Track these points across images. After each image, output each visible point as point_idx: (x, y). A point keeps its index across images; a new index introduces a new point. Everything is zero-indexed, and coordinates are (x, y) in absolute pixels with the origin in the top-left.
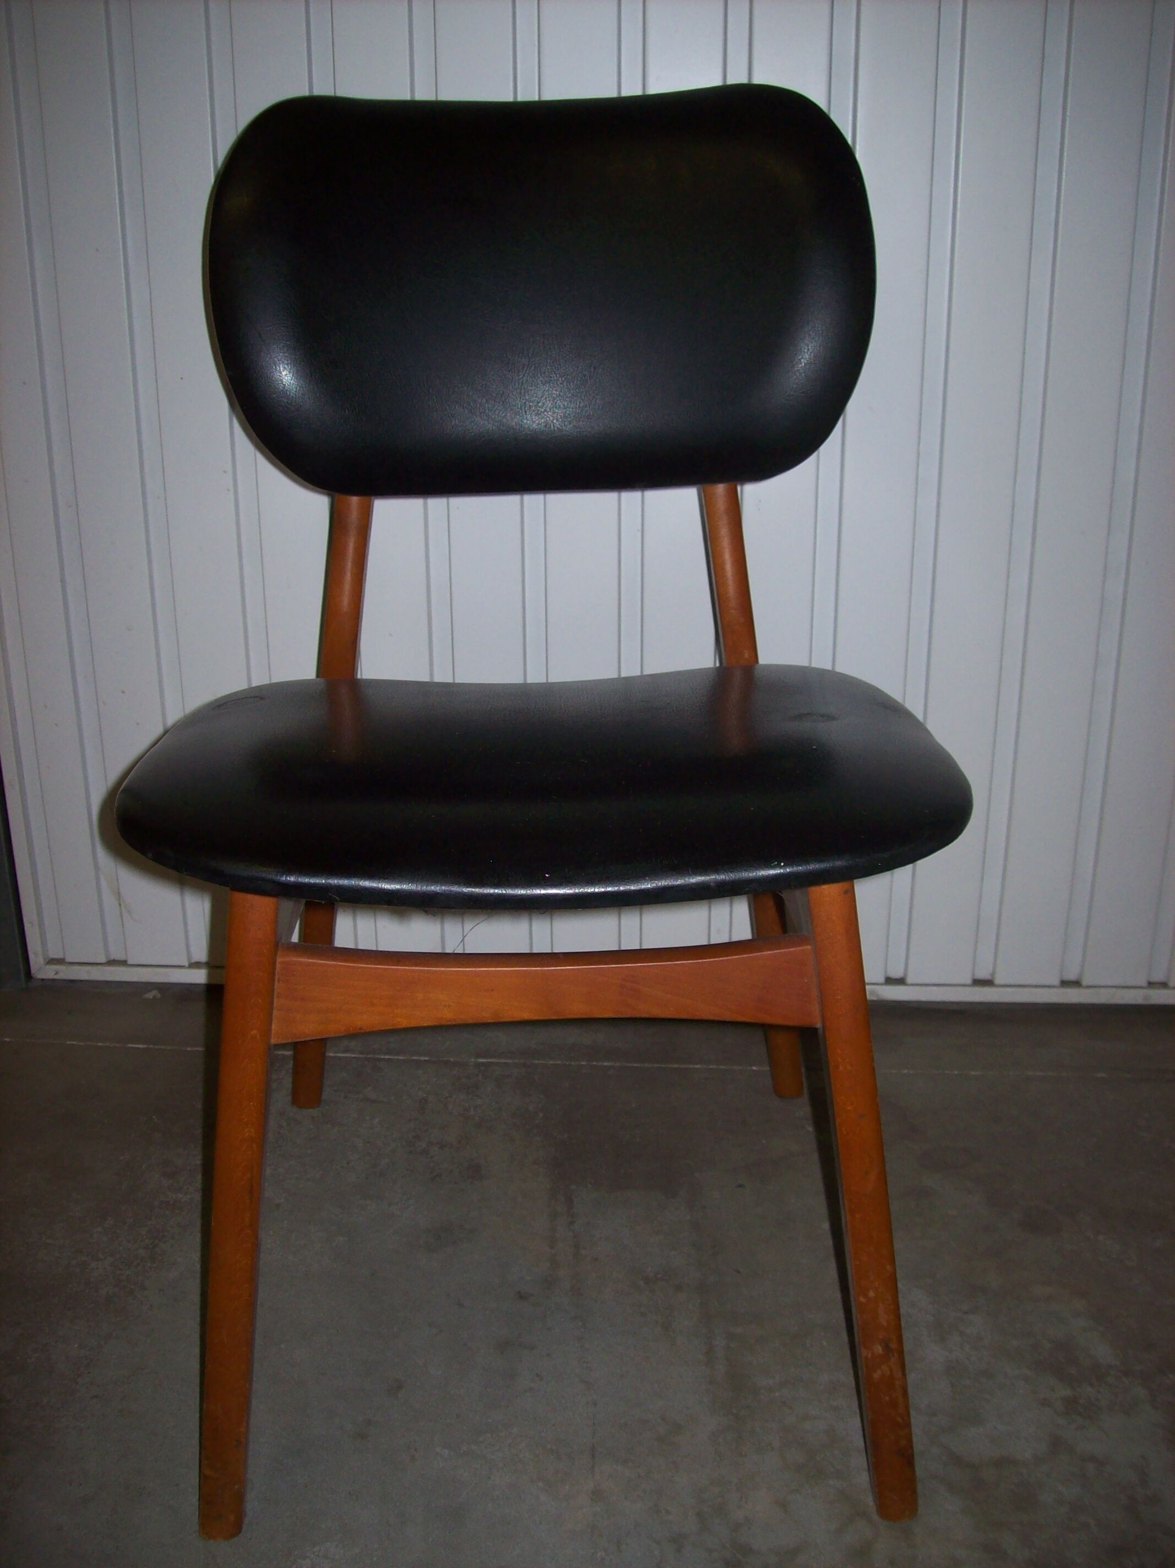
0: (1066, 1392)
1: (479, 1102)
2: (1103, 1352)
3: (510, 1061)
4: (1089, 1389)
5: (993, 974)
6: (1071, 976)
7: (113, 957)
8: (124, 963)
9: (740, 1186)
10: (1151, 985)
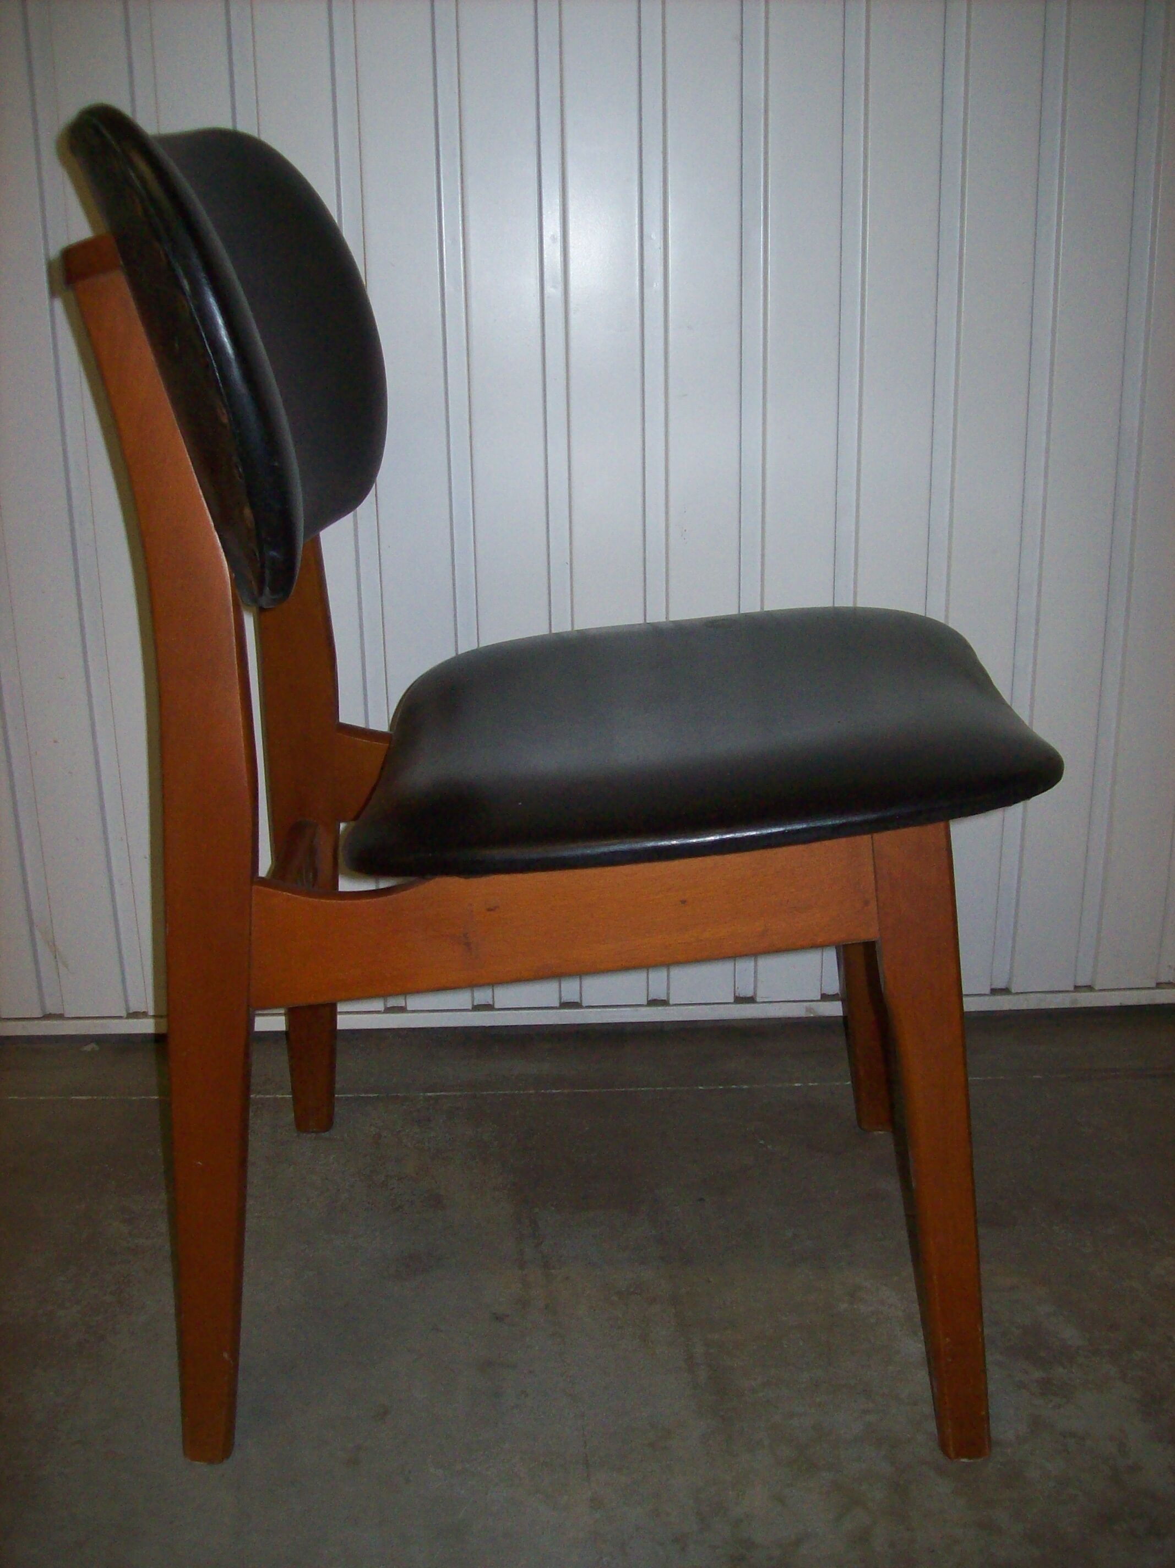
0: (1038, 1374)
1: (433, 1134)
2: (1070, 1334)
3: (458, 1094)
4: (1061, 1370)
6: (1000, 984)
7: (48, 1013)
8: (61, 1017)
9: (701, 1200)
10: (1077, 988)
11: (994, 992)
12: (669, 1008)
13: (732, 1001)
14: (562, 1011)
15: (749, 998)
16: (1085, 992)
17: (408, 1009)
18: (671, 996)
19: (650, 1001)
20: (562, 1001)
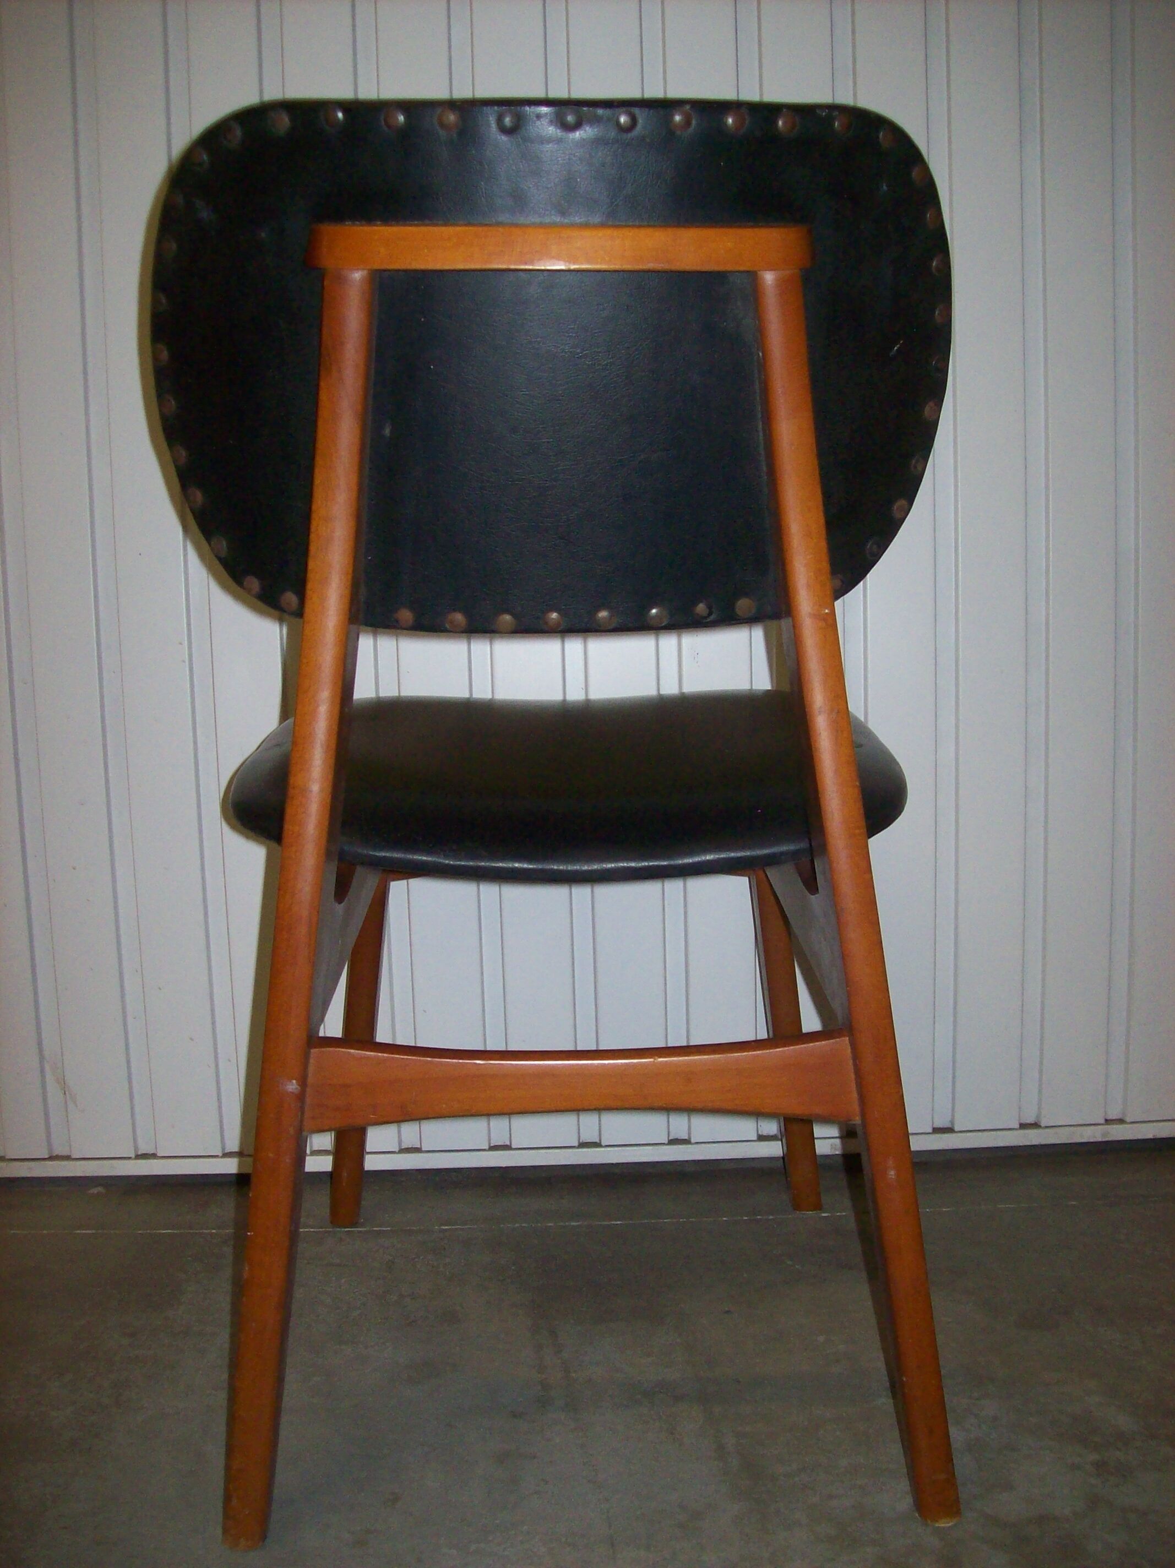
0: (1094, 1457)
1: (447, 1260)
2: (1124, 1422)
3: (475, 1226)
4: (1117, 1452)
5: (952, 1122)
7: (55, 1154)
8: (68, 1158)
9: (728, 1312)
10: (1108, 1121)
11: (1024, 1126)
12: (690, 1146)
13: (755, 1138)
14: (580, 1150)
15: (772, 1136)
16: (1117, 1124)
17: (423, 1149)
18: (692, 1135)
19: (671, 1140)
20: (581, 1141)
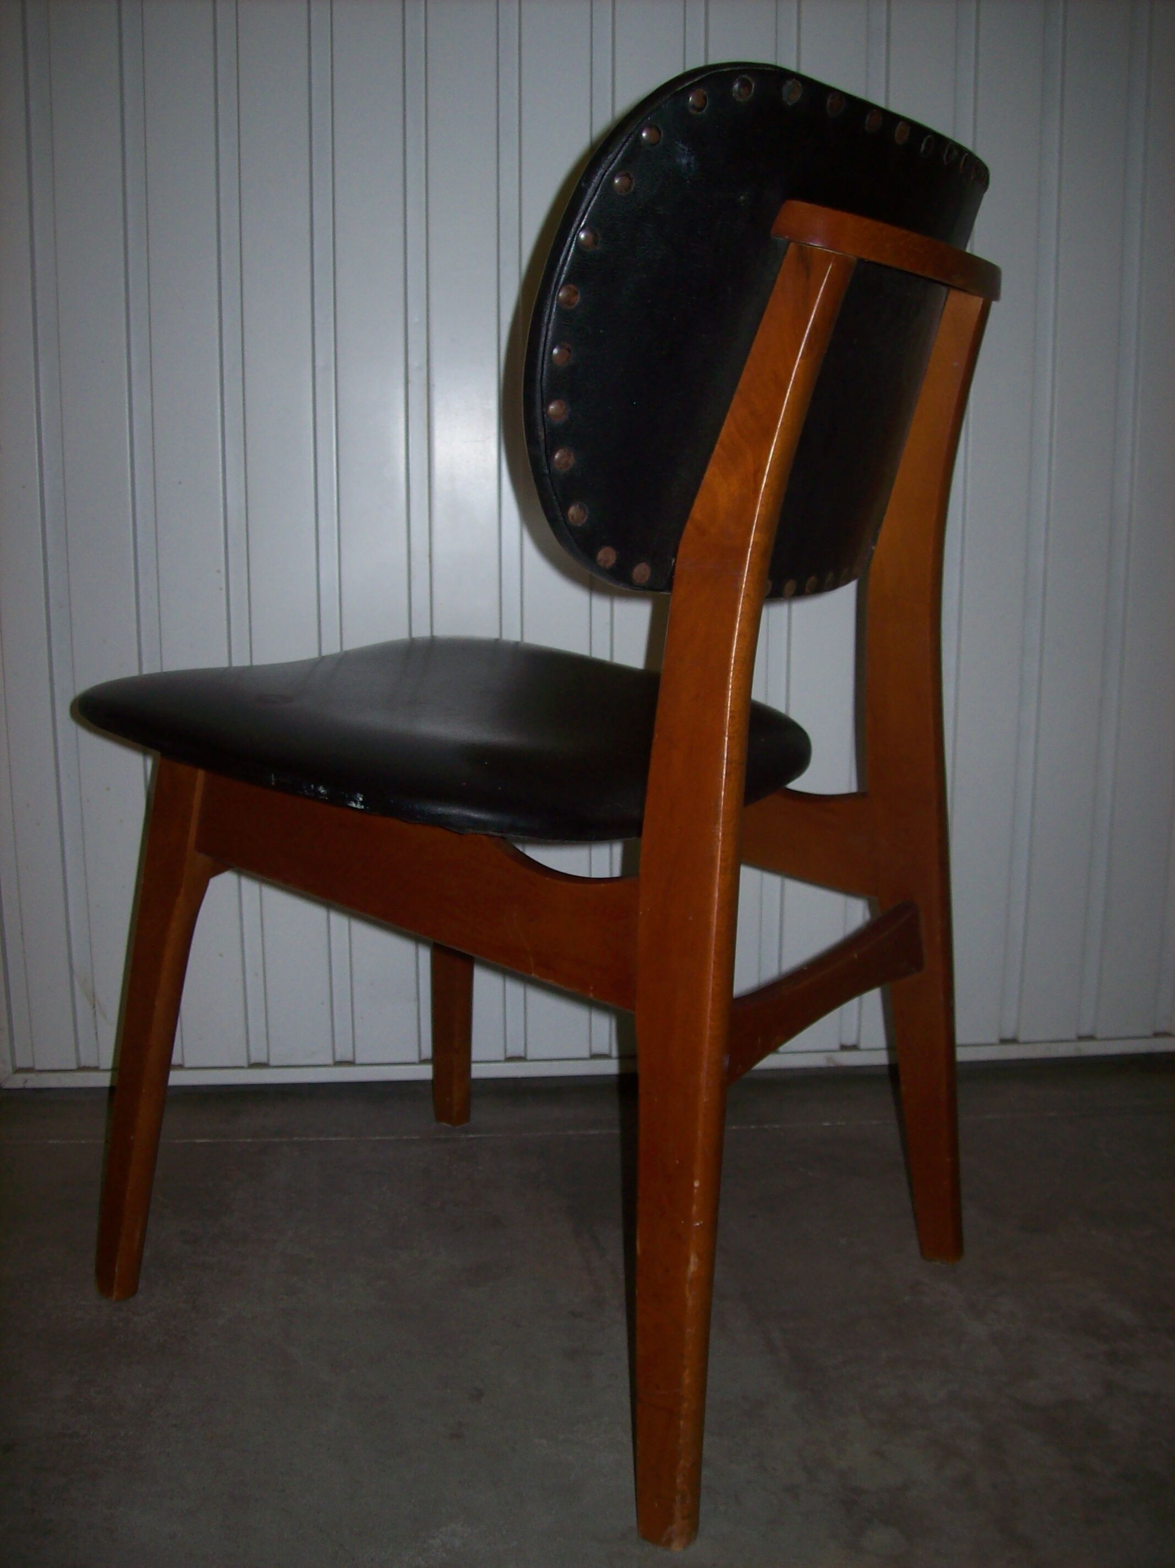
3: (500, 1135)
6: (1008, 1035)
7: (84, 1062)
8: (96, 1069)
10: (1080, 1038)
11: (1004, 1041)
14: (592, 1062)
16: (1087, 1041)
20: (592, 1052)
